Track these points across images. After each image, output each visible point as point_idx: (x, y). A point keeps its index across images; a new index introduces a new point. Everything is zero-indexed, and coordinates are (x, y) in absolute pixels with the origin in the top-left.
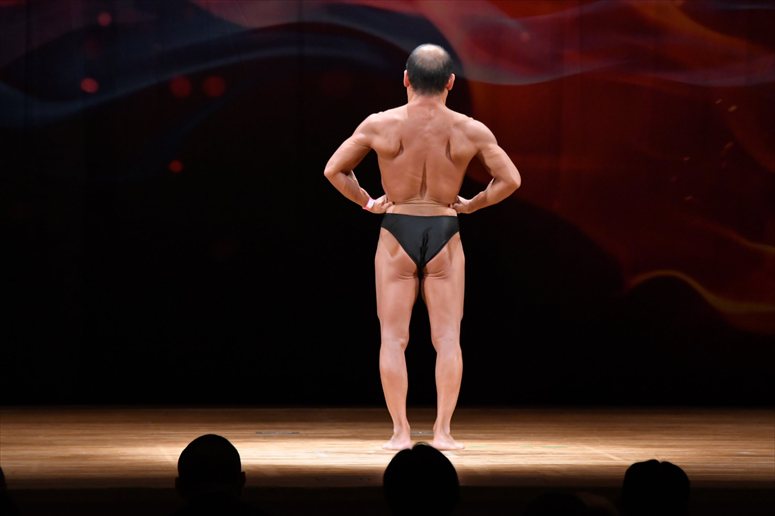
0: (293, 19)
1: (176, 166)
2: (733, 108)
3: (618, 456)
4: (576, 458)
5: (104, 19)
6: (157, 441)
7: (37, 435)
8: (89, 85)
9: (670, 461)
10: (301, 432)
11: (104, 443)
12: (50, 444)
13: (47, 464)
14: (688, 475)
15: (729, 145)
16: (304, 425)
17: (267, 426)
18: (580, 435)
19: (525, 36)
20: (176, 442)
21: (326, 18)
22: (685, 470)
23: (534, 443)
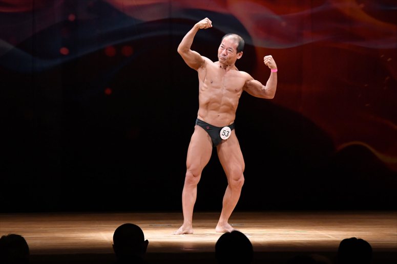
0: (166, 17)
1: (108, 91)
2: (389, 59)
3: (333, 235)
4: (311, 237)
5: (72, 18)
6: (99, 230)
7: (39, 228)
8: (64, 51)
9: (362, 238)
10: (172, 225)
11: (73, 231)
12: (46, 232)
13: (44, 242)
14: (371, 245)
15: (387, 78)
16: (173, 221)
17: (154, 222)
18: (314, 226)
19: (284, 24)
20: (109, 231)
21: (183, 16)
22: (369, 242)
23: (291, 229)
